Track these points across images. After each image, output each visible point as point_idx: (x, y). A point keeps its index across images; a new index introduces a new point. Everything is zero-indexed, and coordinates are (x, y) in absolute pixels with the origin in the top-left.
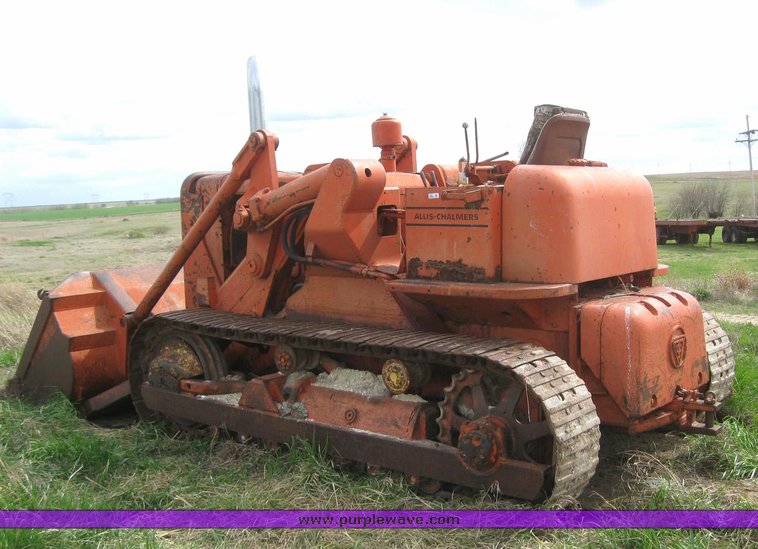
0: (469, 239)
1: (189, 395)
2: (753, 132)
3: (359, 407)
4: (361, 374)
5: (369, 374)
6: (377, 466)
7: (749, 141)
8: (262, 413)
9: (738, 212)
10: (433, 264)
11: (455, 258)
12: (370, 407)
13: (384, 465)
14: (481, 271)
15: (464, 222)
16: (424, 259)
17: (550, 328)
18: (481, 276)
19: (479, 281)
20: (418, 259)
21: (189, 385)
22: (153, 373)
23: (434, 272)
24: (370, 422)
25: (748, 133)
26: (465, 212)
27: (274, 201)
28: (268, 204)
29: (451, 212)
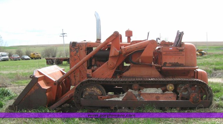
0: (180, 58)
1: (102, 100)
2: (64, 34)
3: (159, 95)
4: (154, 89)
5: (156, 88)
6: (168, 107)
7: (63, 36)
8: (131, 101)
9: (60, 55)
10: (170, 63)
11: (176, 62)
12: (162, 95)
13: (170, 107)
14: (183, 64)
15: (179, 54)
16: (168, 62)
17: (190, 76)
18: (182, 65)
19: (182, 66)
20: (166, 62)
21: (101, 97)
22: (85, 96)
23: (171, 65)
24: (163, 98)
25: (63, 34)
26: (179, 52)
27: (130, 49)
28: (128, 50)
29: (175, 52)
